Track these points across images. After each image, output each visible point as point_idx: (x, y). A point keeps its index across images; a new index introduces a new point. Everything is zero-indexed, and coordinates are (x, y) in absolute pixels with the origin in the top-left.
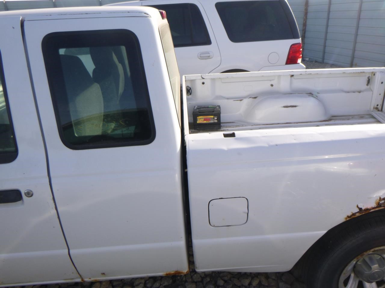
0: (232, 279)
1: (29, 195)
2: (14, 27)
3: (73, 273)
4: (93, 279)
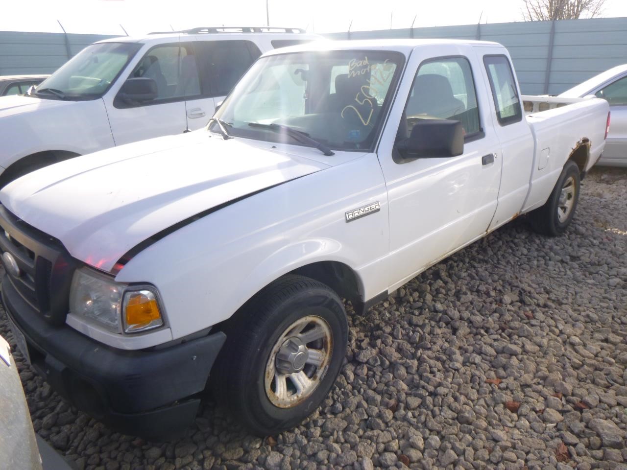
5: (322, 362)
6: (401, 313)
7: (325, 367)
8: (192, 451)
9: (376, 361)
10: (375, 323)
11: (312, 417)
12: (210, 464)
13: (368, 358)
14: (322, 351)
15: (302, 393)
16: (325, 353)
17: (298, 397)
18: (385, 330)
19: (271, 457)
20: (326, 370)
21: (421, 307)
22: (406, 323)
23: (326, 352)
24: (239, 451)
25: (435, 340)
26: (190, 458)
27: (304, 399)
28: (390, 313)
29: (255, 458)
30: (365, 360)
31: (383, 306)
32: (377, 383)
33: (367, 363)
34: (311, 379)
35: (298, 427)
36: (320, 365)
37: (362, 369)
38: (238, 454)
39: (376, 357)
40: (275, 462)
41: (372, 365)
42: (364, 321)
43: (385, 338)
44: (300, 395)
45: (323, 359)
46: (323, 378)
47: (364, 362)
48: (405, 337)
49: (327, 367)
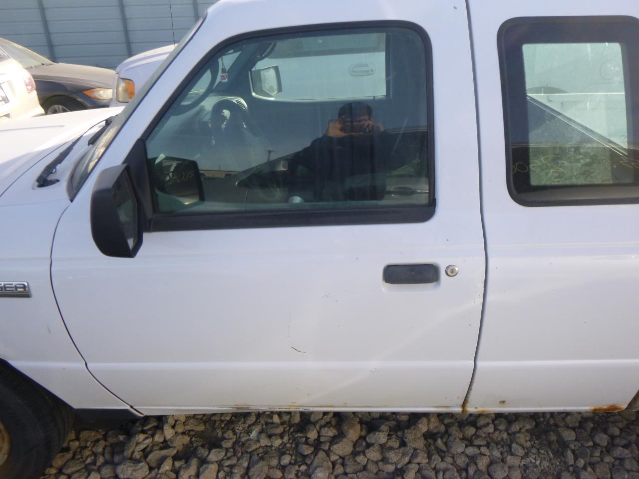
0: (632, 427)
1: (452, 273)
2: (456, 7)
3: (458, 398)
4: (480, 409)
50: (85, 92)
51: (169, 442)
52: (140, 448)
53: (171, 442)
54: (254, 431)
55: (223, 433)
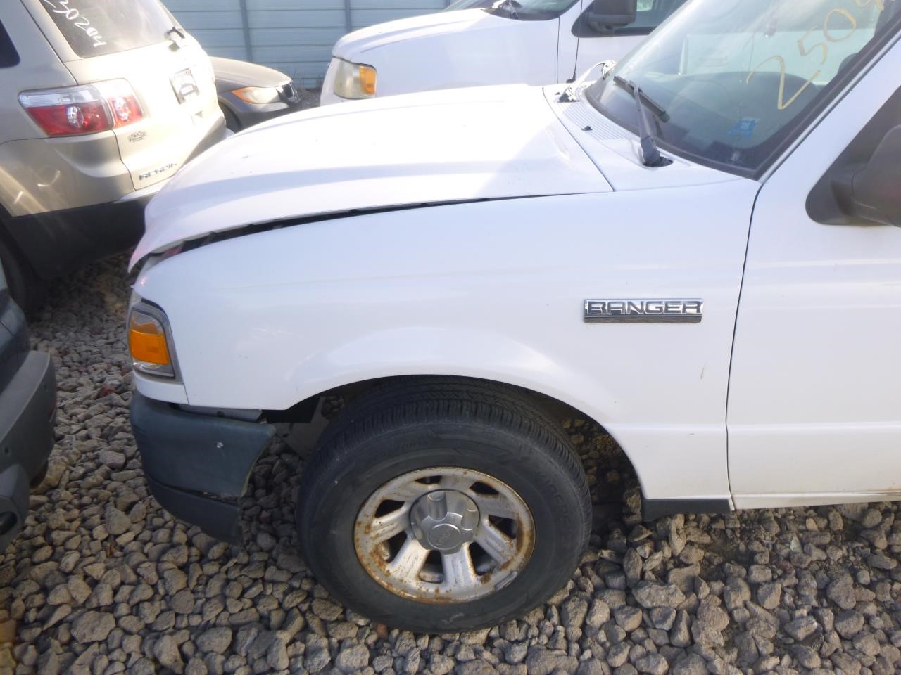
5: (506, 561)
6: (828, 559)
7: (512, 572)
8: (295, 569)
9: (665, 617)
10: (751, 547)
11: (464, 637)
12: (292, 602)
13: (654, 604)
14: (512, 542)
15: (448, 589)
16: (514, 549)
17: (437, 591)
18: (752, 573)
19: (351, 654)
20: (512, 579)
21: (889, 571)
22: (814, 584)
23: (519, 548)
24: (333, 612)
25: (841, 661)
26: (283, 577)
27: (451, 602)
28: (803, 544)
29: (339, 637)
30: (648, 604)
31: (804, 523)
32: (629, 660)
33: (649, 611)
34: (479, 577)
35: (432, 637)
36: (502, 563)
37: (628, 617)
38: (329, 615)
39: (671, 613)
40: (348, 663)
41: (652, 622)
42: (733, 530)
43: (733, 589)
44: (443, 591)
45: (510, 558)
46: (501, 587)
47: (644, 605)
48: (784, 612)
49: (515, 574)
50: (234, 92)
51: (682, 558)
52: (651, 566)
53: (687, 557)
54: (793, 541)
55: (747, 545)
